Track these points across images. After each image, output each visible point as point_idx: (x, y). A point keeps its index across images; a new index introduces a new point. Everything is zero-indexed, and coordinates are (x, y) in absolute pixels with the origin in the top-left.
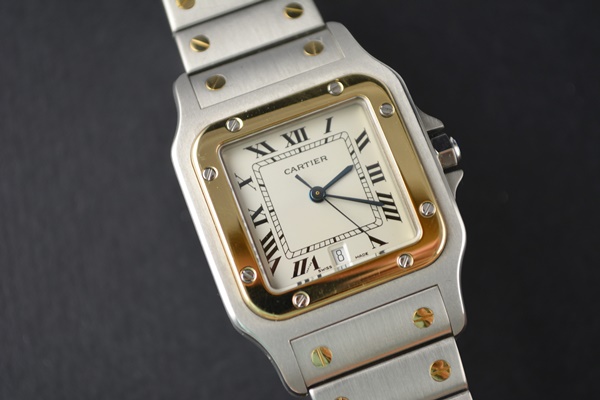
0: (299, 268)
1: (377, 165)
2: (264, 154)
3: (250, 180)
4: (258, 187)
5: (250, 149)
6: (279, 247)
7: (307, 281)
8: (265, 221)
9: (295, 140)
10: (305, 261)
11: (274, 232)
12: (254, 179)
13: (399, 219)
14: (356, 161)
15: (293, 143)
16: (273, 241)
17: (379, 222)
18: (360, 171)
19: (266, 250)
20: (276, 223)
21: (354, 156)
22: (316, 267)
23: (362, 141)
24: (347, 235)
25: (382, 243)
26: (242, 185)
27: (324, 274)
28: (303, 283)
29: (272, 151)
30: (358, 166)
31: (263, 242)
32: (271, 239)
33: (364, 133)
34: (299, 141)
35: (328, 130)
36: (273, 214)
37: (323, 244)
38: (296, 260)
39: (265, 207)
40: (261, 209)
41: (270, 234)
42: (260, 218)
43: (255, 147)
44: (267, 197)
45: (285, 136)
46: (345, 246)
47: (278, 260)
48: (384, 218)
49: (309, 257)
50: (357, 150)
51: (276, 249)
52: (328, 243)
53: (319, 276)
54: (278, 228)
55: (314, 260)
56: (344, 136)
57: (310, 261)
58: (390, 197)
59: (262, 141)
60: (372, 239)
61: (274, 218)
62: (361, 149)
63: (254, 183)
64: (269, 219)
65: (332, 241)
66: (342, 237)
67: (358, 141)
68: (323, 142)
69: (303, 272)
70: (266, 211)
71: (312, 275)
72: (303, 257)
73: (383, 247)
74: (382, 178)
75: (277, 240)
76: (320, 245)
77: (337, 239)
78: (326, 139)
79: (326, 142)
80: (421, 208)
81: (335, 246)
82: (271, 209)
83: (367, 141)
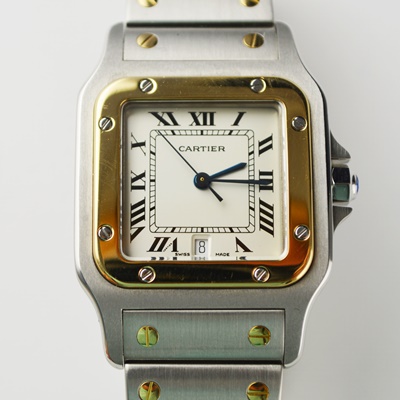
0: (158, 244)
1: (271, 174)
2: (166, 124)
3: (143, 144)
4: (148, 153)
5: (155, 114)
6: (147, 217)
7: (162, 258)
8: (143, 188)
9: (201, 122)
10: (166, 239)
11: (147, 202)
12: (147, 144)
13: (272, 232)
14: (251, 162)
15: (198, 124)
16: (143, 210)
17: (251, 229)
18: (251, 173)
19: (133, 215)
20: (153, 194)
21: (252, 156)
22: (175, 249)
23: (266, 145)
24: (216, 230)
25: (246, 250)
26: (134, 146)
27: (180, 259)
28: (158, 259)
29: (176, 124)
30: (251, 168)
31: (133, 207)
32: (142, 206)
33: (270, 139)
34: (205, 124)
35: (236, 124)
36: (153, 183)
37: (189, 230)
38: (158, 235)
39: (147, 175)
40: (143, 175)
41: (143, 202)
42: (139, 183)
43: (160, 114)
44: (153, 165)
45: (193, 115)
46: (210, 239)
47: (140, 229)
48: (258, 226)
49: (172, 237)
50: (257, 152)
51: (143, 218)
52: (194, 230)
53: (175, 258)
54: (153, 199)
55: (175, 242)
56: (250, 134)
57: (170, 241)
58: (271, 208)
59: (169, 111)
60: (238, 242)
61: (153, 188)
62: (261, 152)
63: (146, 149)
64: (147, 187)
65: (200, 230)
66: (210, 230)
67: (261, 144)
68: (228, 132)
69: (160, 250)
70: (147, 179)
71: (168, 255)
72: (166, 235)
73: (246, 254)
74: (271, 188)
75: (147, 210)
76: (186, 230)
77: (205, 230)
78: (231, 131)
79: (230, 134)
80: (296, 230)
81: (201, 236)
82: (153, 178)
83: (270, 147)
